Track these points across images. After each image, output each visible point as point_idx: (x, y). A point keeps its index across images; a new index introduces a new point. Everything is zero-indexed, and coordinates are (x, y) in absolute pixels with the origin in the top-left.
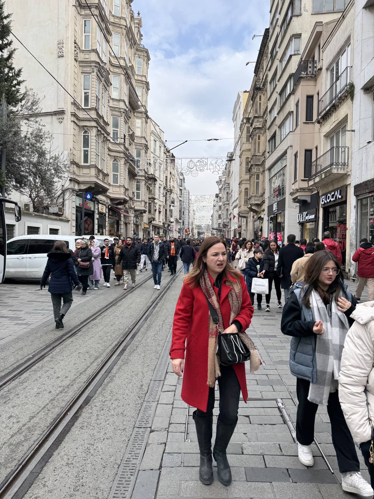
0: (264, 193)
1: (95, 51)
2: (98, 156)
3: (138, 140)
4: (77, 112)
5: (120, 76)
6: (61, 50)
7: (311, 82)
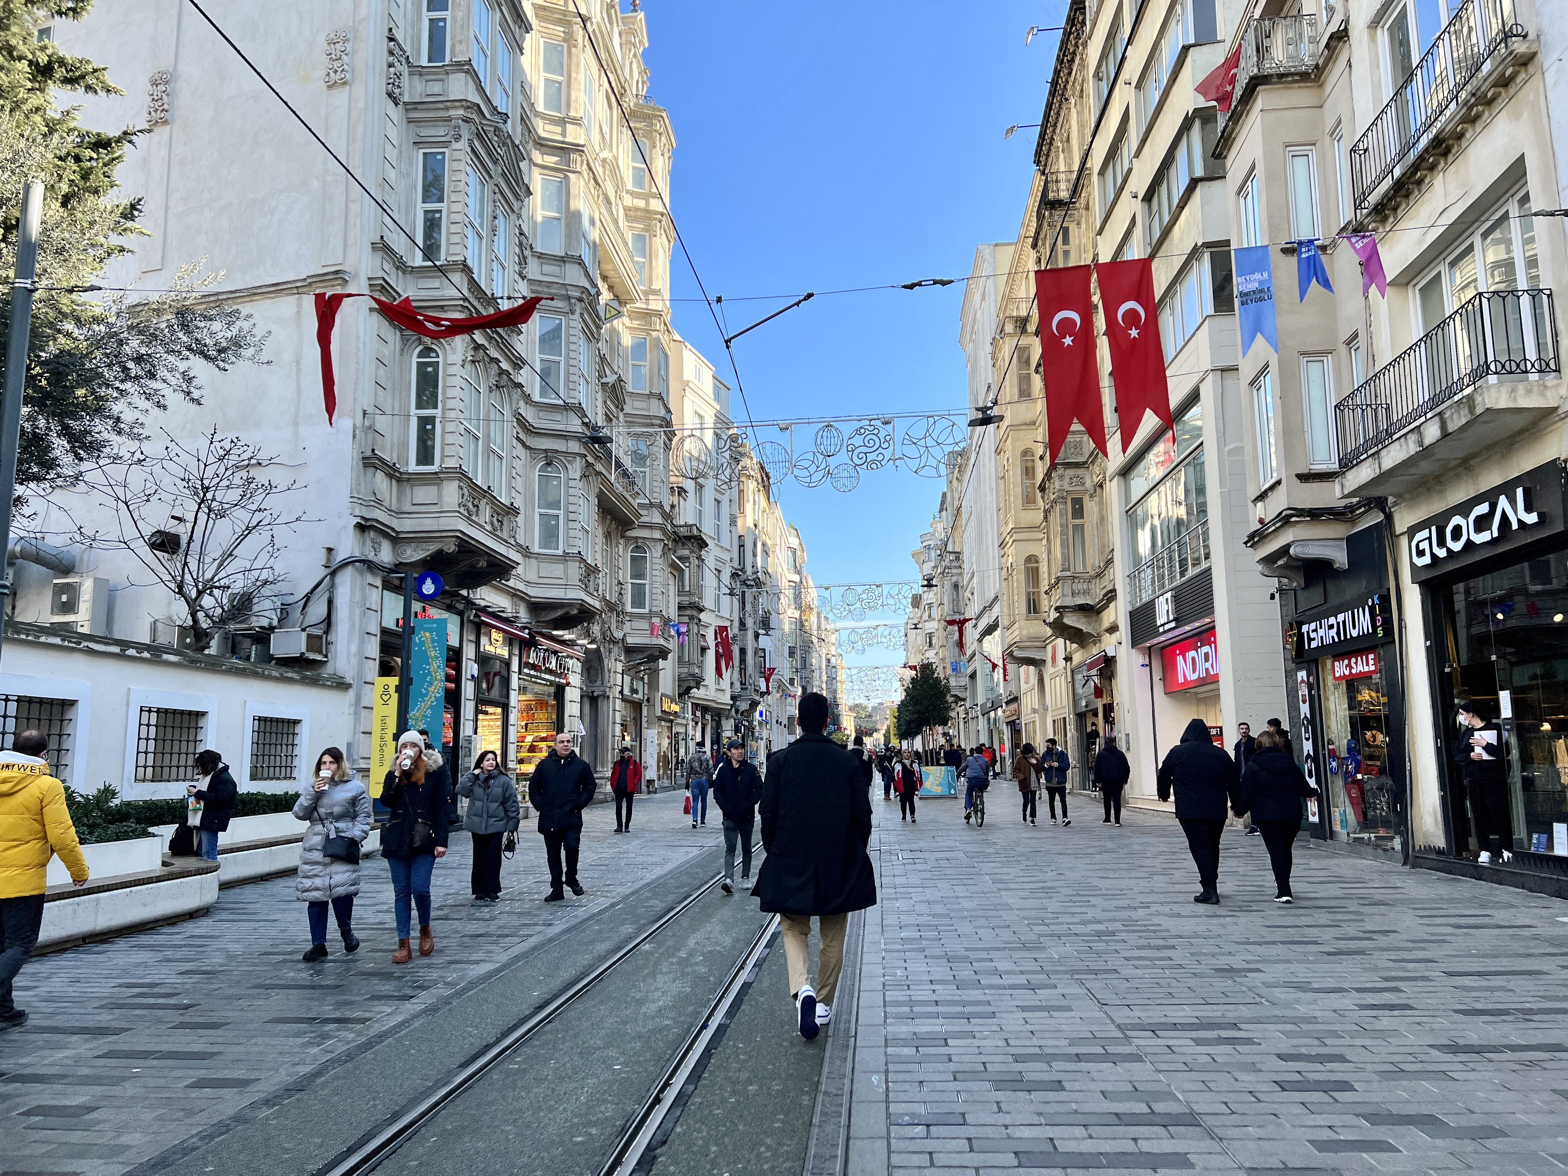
0: (1110, 562)
1: (466, 67)
2: (477, 438)
3: (637, 404)
4: (395, 278)
5: (566, 177)
6: (336, 64)
7: (1301, 95)
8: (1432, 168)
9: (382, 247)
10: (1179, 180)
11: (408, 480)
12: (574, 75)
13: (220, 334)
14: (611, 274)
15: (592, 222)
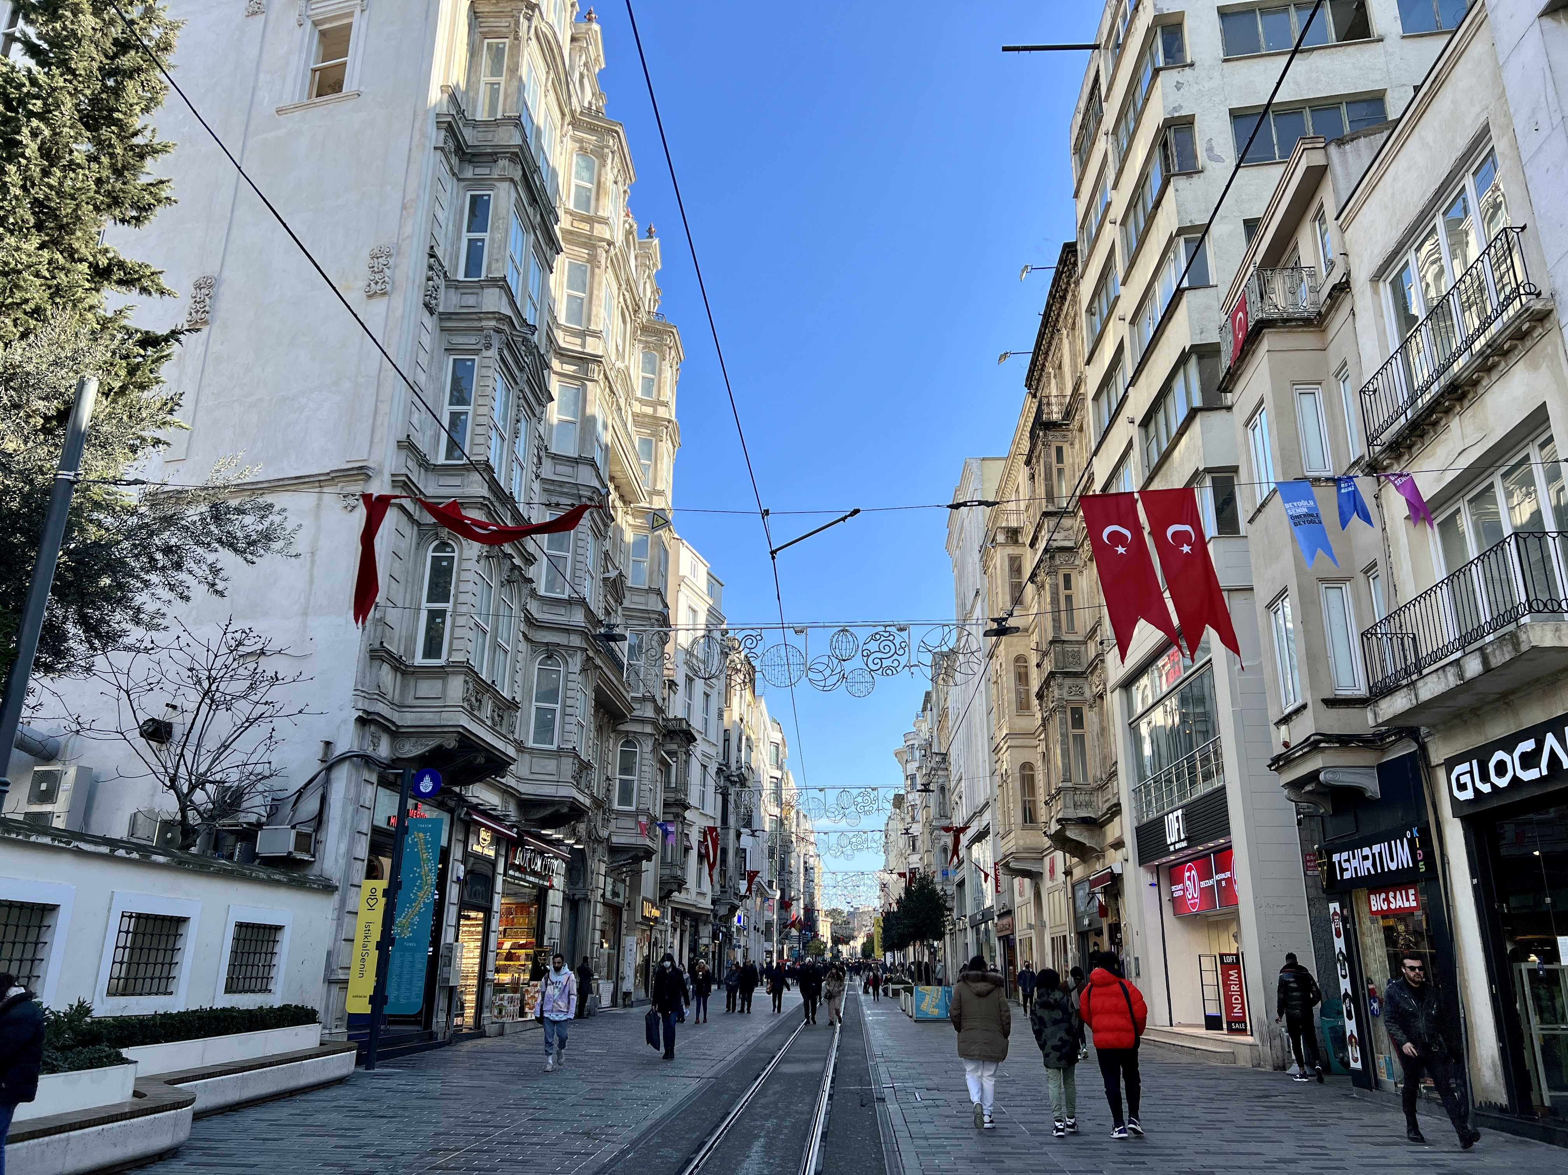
1: (501, 283)
2: (485, 632)
3: (636, 599)
4: (417, 474)
5: (584, 385)
6: (378, 276)
7: (1305, 339)
8: (1448, 411)
9: (407, 446)
10: (1177, 410)
11: (413, 673)
12: (595, 292)
13: (252, 527)
14: (618, 475)
15: (605, 427)
